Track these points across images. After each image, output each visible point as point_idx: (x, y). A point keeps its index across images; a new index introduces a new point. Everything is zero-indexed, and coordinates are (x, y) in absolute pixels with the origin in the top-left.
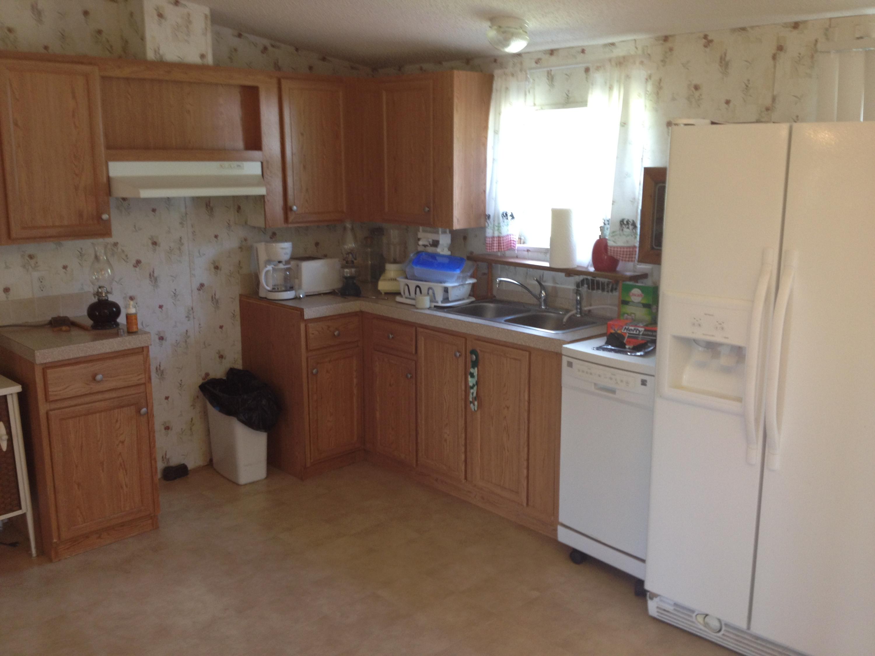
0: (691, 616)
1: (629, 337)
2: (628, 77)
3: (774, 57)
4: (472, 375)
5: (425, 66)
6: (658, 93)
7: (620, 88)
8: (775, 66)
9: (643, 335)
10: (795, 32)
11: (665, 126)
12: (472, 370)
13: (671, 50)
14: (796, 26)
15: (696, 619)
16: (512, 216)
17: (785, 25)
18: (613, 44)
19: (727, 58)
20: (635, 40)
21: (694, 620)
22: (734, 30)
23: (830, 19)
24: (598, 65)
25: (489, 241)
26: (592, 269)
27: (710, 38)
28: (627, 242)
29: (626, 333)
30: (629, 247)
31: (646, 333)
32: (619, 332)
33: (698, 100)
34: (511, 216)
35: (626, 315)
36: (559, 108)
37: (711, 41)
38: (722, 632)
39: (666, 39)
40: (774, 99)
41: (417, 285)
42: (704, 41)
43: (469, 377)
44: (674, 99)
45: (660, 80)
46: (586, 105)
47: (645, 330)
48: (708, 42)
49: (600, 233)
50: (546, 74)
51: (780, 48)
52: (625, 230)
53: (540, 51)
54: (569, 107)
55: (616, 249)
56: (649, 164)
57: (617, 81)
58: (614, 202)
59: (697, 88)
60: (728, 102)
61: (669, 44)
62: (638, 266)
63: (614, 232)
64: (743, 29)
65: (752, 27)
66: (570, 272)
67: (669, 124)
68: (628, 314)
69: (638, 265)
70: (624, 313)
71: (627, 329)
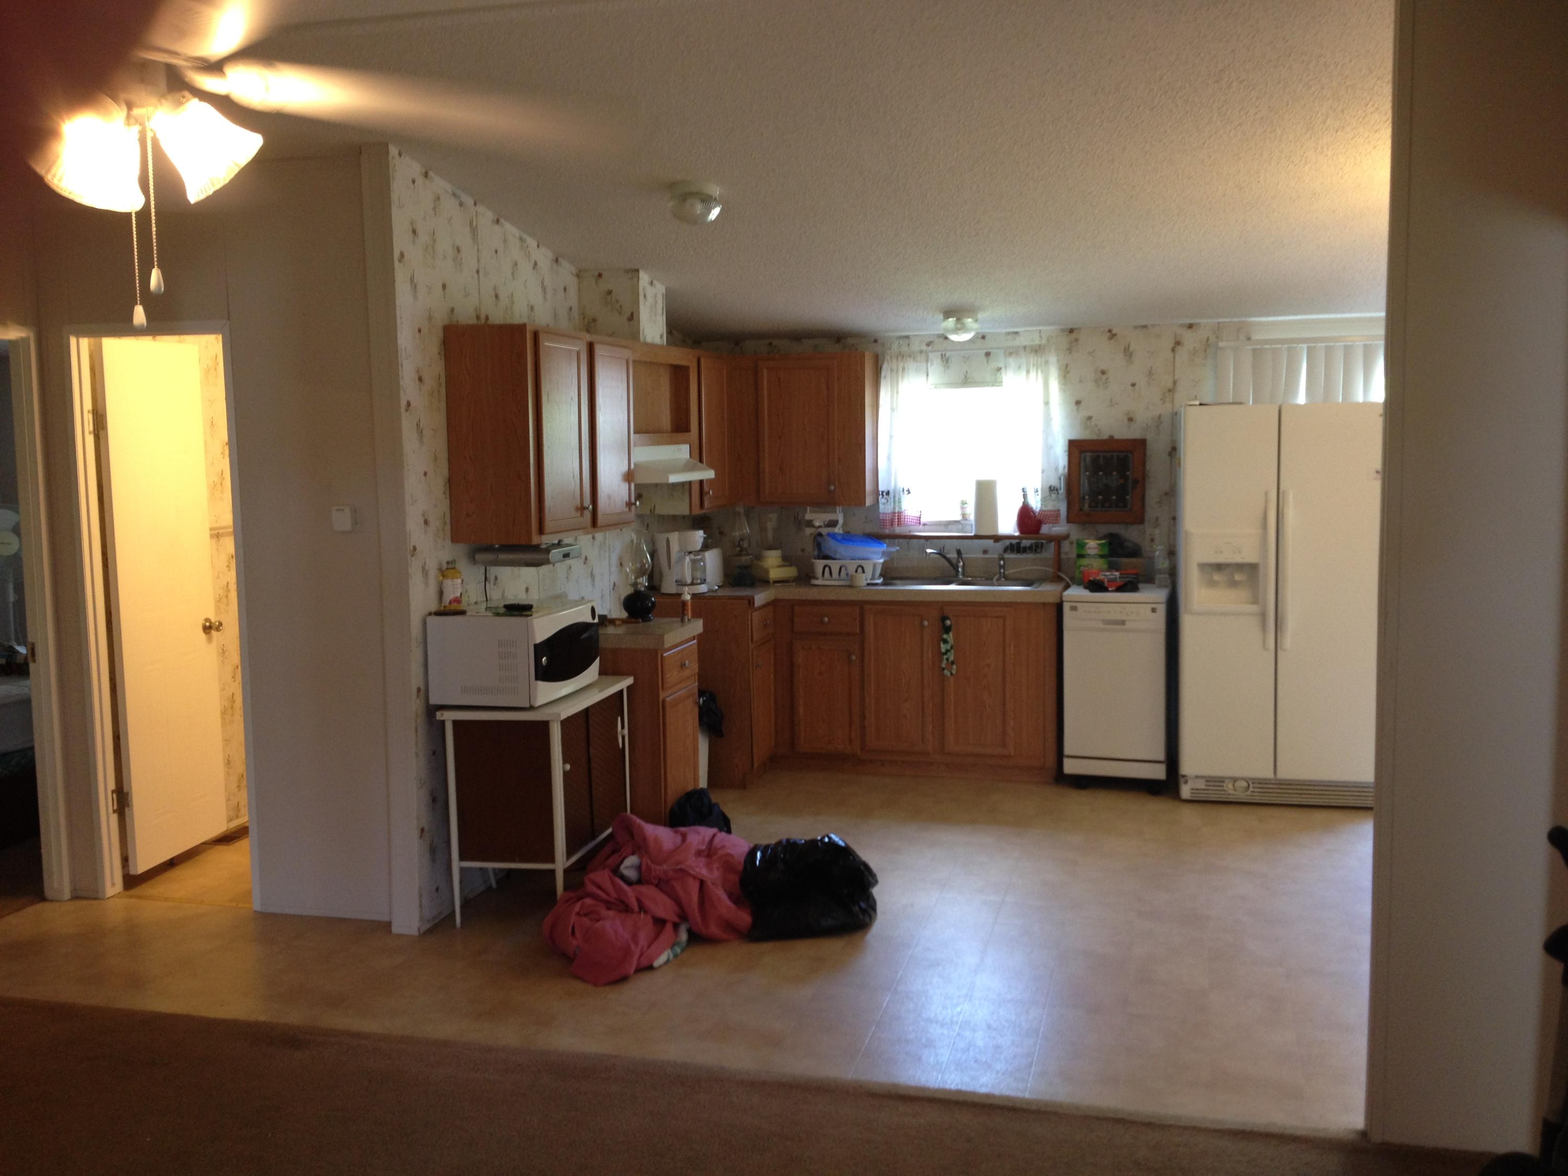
0: (1222, 786)
1: (1108, 581)
2: (1047, 362)
3: (1173, 350)
4: (945, 641)
5: (775, 342)
6: (1065, 377)
7: (1037, 372)
8: (1174, 357)
9: (1120, 578)
10: (1190, 331)
11: (1074, 405)
12: (945, 636)
13: (1076, 340)
14: (1190, 326)
15: (1227, 787)
16: (909, 492)
17: (1182, 326)
18: (1016, 333)
19: (1131, 349)
20: (1040, 331)
21: (1225, 788)
22: (1136, 327)
23: (1219, 323)
24: (1011, 351)
25: (889, 517)
26: (1017, 534)
27: (1114, 332)
28: (1054, 506)
29: (1104, 579)
30: (1055, 511)
31: (1122, 576)
32: (1098, 578)
33: (1106, 383)
34: (907, 491)
35: (1082, 567)
36: (957, 388)
37: (1115, 335)
38: (1251, 789)
39: (1071, 331)
40: (1175, 382)
41: (859, 564)
42: (1108, 334)
43: (942, 643)
44: (1081, 381)
45: (1067, 365)
46: (1001, 386)
47: (1120, 574)
48: (1112, 335)
49: (1023, 500)
50: (940, 357)
51: (1178, 343)
52: (1053, 495)
53: (933, 335)
54: (967, 387)
55: (1046, 513)
56: (1073, 437)
57: (1034, 366)
58: (1043, 472)
59: (1103, 372)
60: (1133, 385)
61: (1074, 336)
62: (1054, 529)
63: (1045, 498)
64: (1145, 327)
65: (1153, 326)
66: (997, 538)
67: (1078, 403)
68: (1084, 566)
69: (1053, 527)
70: (1081, 566)
71: (1105, 575)
